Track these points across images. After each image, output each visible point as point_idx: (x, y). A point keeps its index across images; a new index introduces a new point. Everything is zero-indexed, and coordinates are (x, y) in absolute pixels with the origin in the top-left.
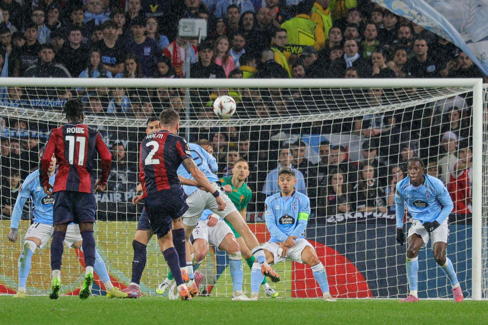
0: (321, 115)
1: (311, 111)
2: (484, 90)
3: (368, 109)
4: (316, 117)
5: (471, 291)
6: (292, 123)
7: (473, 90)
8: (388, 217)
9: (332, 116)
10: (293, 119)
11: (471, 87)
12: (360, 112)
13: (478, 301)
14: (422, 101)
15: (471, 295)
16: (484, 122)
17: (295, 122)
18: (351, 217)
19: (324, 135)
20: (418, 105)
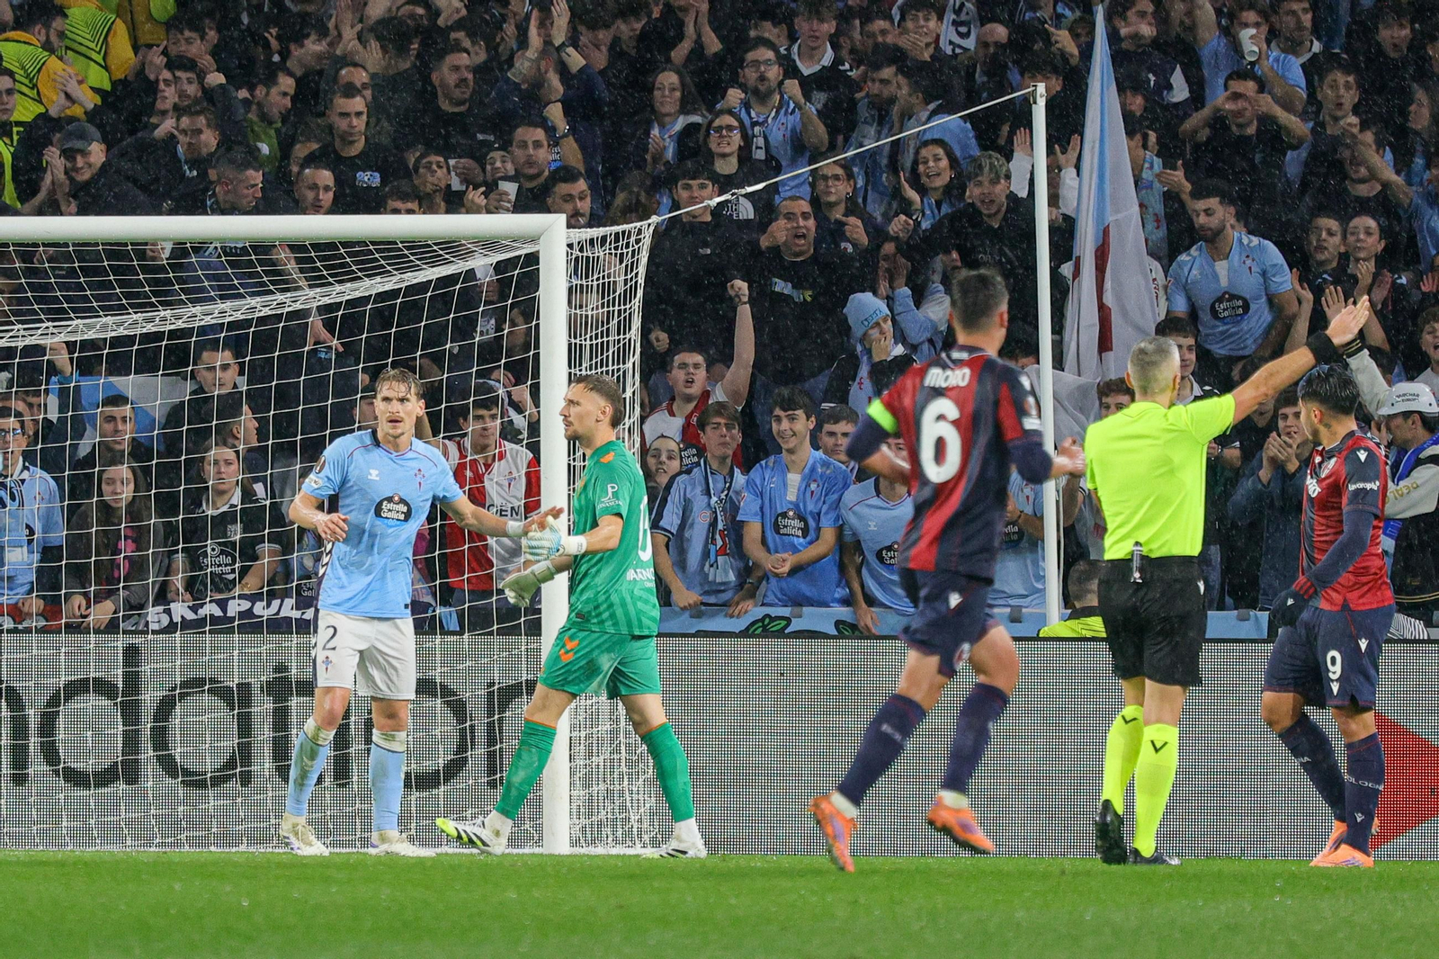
0: (104, 320)
1: (74, 310)
2: (570, 246)
3: (237, 303)
4: (89, 327)
5: (539, 828)
6: (20, 344)
7: (539, 247)
8: (296, 614)
9: (135, 323)
10: (22, 333)
11: (534, 240)
12: (217, 311)
13: (559, 855)
14: (395, 279)
15: (541, 839)
16: (573, 341)
17: (28, 342)
18: (190, 616)
19: (112, 379)
20: (380, 290)
